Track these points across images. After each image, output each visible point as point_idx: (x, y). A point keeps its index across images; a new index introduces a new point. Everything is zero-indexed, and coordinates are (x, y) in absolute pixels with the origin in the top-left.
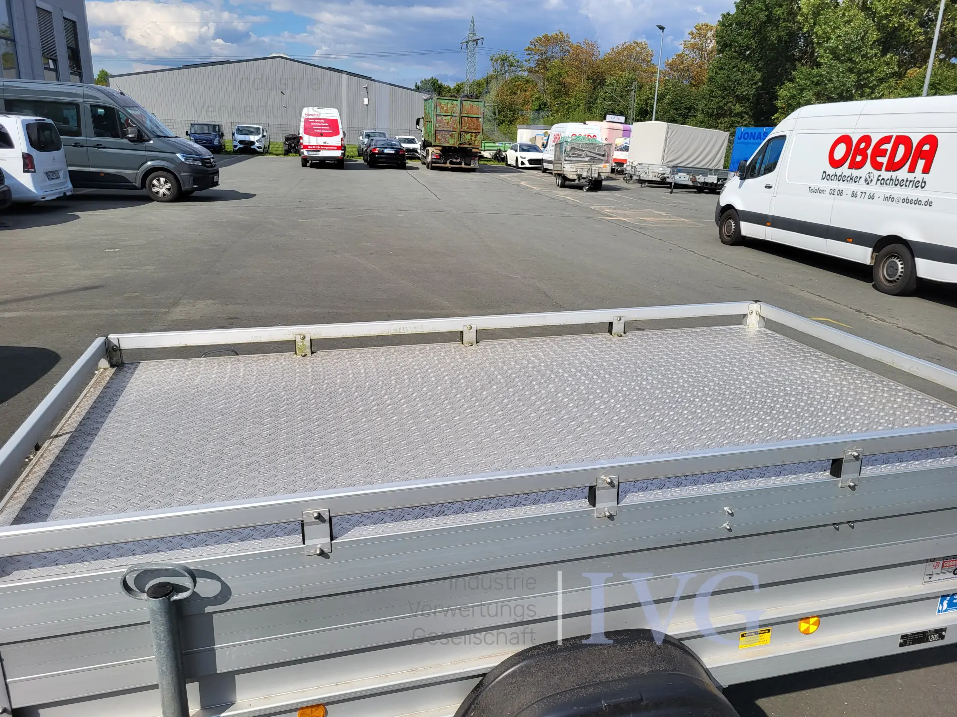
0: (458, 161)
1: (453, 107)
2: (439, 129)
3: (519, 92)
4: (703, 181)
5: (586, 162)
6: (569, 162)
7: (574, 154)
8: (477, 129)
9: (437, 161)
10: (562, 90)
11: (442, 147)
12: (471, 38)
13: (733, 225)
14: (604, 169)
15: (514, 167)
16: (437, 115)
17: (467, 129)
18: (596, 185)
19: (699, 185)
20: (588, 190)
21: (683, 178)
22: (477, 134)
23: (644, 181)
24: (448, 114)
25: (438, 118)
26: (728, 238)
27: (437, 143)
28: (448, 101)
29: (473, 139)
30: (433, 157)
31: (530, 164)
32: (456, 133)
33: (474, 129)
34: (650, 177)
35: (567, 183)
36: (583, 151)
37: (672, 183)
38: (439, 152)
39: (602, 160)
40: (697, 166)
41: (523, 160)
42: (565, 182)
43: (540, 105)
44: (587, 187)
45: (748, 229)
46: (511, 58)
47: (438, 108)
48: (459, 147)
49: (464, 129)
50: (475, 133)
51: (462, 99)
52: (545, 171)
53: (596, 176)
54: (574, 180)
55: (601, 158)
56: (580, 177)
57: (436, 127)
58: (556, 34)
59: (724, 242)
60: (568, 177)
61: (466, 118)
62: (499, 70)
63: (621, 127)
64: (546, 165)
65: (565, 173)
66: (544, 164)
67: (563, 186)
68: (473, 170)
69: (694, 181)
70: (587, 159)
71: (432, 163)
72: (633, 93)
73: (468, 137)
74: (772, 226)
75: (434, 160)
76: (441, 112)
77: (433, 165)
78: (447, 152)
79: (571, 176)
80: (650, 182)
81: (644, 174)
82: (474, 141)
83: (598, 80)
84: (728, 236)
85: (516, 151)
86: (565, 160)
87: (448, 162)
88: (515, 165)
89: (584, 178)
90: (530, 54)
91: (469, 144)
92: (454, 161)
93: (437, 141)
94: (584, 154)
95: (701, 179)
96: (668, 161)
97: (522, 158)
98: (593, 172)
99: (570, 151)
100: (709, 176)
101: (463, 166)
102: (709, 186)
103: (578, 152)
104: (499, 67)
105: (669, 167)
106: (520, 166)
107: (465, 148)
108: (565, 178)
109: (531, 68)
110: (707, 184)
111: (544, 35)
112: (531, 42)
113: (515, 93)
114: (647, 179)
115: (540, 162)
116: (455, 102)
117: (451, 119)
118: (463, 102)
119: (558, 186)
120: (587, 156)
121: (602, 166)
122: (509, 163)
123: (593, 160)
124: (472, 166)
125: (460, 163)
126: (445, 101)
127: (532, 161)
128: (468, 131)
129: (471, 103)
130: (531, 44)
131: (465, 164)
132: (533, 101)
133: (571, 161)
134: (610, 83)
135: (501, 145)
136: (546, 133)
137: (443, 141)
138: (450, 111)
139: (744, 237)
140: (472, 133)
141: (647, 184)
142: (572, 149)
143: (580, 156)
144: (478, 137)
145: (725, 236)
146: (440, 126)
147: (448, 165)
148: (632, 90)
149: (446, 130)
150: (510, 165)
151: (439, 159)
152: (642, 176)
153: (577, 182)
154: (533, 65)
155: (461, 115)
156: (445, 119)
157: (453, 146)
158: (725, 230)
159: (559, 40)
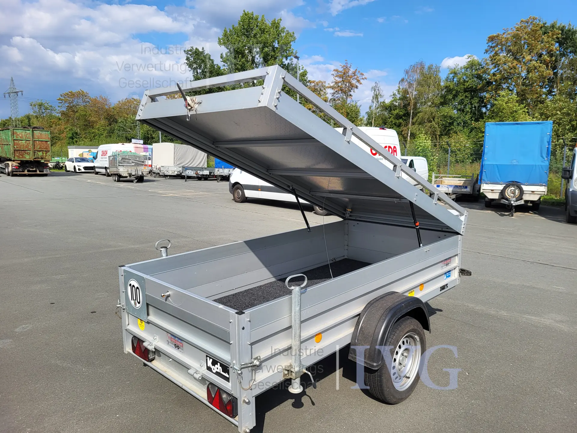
0: (34, 169)
1: (27, 135)
2: (17, 149)
3: (54, 126)
4: (202, 174)
5: (133, 166)
6: (122, 167)
7: (124, 161)
8: (47, 149)
9: (17, 170)
10: (88, 125)
11: (21, 161)
12: (12, 91)
13: (240, 192)
14: (145, 170)
15: (72, 172)
16: (14, 140)
17: (39, 148)
18: (140, 179)
19: (200, 176)
20: (137, 182)
21: (191, 173)
22: (47, 152)
23: (167, 176)
24: (23, 139)
25: (15, 142)
26: (239, 199)
27: (16, 158)
28: (22, 131)
29: (44, 155)
30: (13, 168)
31: (85, 170)
32: (31, 151)
33: (45, 149)
34: (170, 173)
35: (121, 179)
36: (130, 160)
37: (185, 176)
38: (17, 164)
39: (143, 165)
40: (193, 166)
41: (79, 167)
42: (120, 178)
43: (73, 134)
44: (136, 181)
45: (249, 194)
46: (46, 105)
47: (15, 135)
48: (34, 161)
49: (37, 148)
50: (45, 151)
51: (33, 129)
52: (97, 173)
53: (141, 174)
54: (126, 177)
55: (142, 163)
56: (130, 175)
57: (14, 148)
58: (79, 91)
59: (236, 201)
60: (123, 175)
61: (38, 142)
62: (38, 112)
63: (142, 146)
64: (97, 170)
65: (120, 173)
66: (96, 169)
67: (119, 181)
68: (46, 175)
69: (197, 174)
70: (133, 164)
71: (13, 172)
72: (138, 127)
73: (40, 154)
74: (261, 190)
75: (14, 170)
76: (17, 138)
77: (14, 173)
78: (24, 164)
79: (124, 175)
80: (170, 176)
81: (166, 171)
82: (46, 156)
83: (111, 119)
84: (239, 198)
85: (73, 162)
86: (119, 165)
87: (26, 170)
88: (73, 171)
89: (133, 175)
90: (61, 103)
91: (42, 158)
92: (31, 169)
93: (16, 157)
94: (131, 161)
95: (201, 173)
96: (177, 164)
97: (78, 166)
98: (138, 172)
99: (122, 160)
100: (204, 171)
101: (38, 172)
102: (205, 177)
103: (127, 160)
104: (37, 110)
105: (180, 167)
106: (78, 171)
107: (39, 161)
108: (120, 176)
109: (63, 111)
110: (204, 175)
111: (70, 91)
112: (61, 95)
113: (51, 127)
114: (168, 174)
115: (93, 168)
116: (28, 132)
117: (25, 142)
118: (34, 131)
119: (115, 181)
120: (133, 162)
121: (143, 168)
122: (68, 170)
123: (137, 165)
124: (45, 172)
125: (36, 171)
126: (20, 131)
127: (85, 168)
128: (40, 150)
129: (40, 132)
130: (61, 96)
131: (40, 171)
132: (67, 131)
133: (123, 166)
134: (121, 121)
135: (59, 159)
136: (90, 150)
137: (21, 157)
138: (24, 137)
139: (247, 198)
140: (43, 151)
141: (168, 177)
142: (123, 158)
143: (128, 163)
144: (48, 153)
145: (237, 199)
146: (17, 147)
147: (26, 172)
148: (137, 125)
149: (22, 149)
150: (69, 171)
151: (19, 169)
152: (165, 173)
153: (128, 178)
154: (64, 109)
155: (34, 140)
156: (21, 143)
157: (29, 160)
158: (236, 195)
159: (81, 95)
